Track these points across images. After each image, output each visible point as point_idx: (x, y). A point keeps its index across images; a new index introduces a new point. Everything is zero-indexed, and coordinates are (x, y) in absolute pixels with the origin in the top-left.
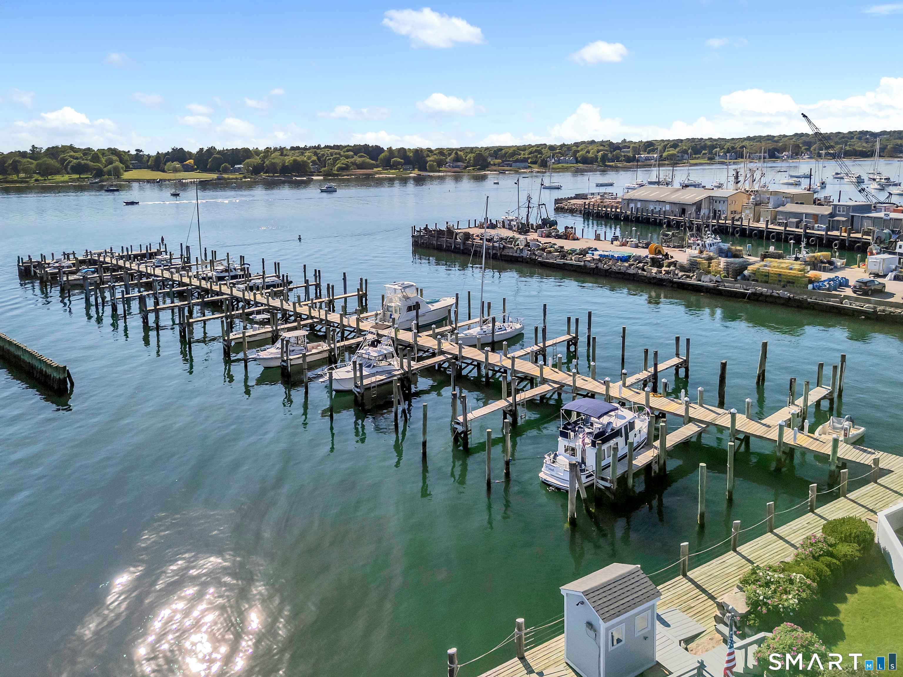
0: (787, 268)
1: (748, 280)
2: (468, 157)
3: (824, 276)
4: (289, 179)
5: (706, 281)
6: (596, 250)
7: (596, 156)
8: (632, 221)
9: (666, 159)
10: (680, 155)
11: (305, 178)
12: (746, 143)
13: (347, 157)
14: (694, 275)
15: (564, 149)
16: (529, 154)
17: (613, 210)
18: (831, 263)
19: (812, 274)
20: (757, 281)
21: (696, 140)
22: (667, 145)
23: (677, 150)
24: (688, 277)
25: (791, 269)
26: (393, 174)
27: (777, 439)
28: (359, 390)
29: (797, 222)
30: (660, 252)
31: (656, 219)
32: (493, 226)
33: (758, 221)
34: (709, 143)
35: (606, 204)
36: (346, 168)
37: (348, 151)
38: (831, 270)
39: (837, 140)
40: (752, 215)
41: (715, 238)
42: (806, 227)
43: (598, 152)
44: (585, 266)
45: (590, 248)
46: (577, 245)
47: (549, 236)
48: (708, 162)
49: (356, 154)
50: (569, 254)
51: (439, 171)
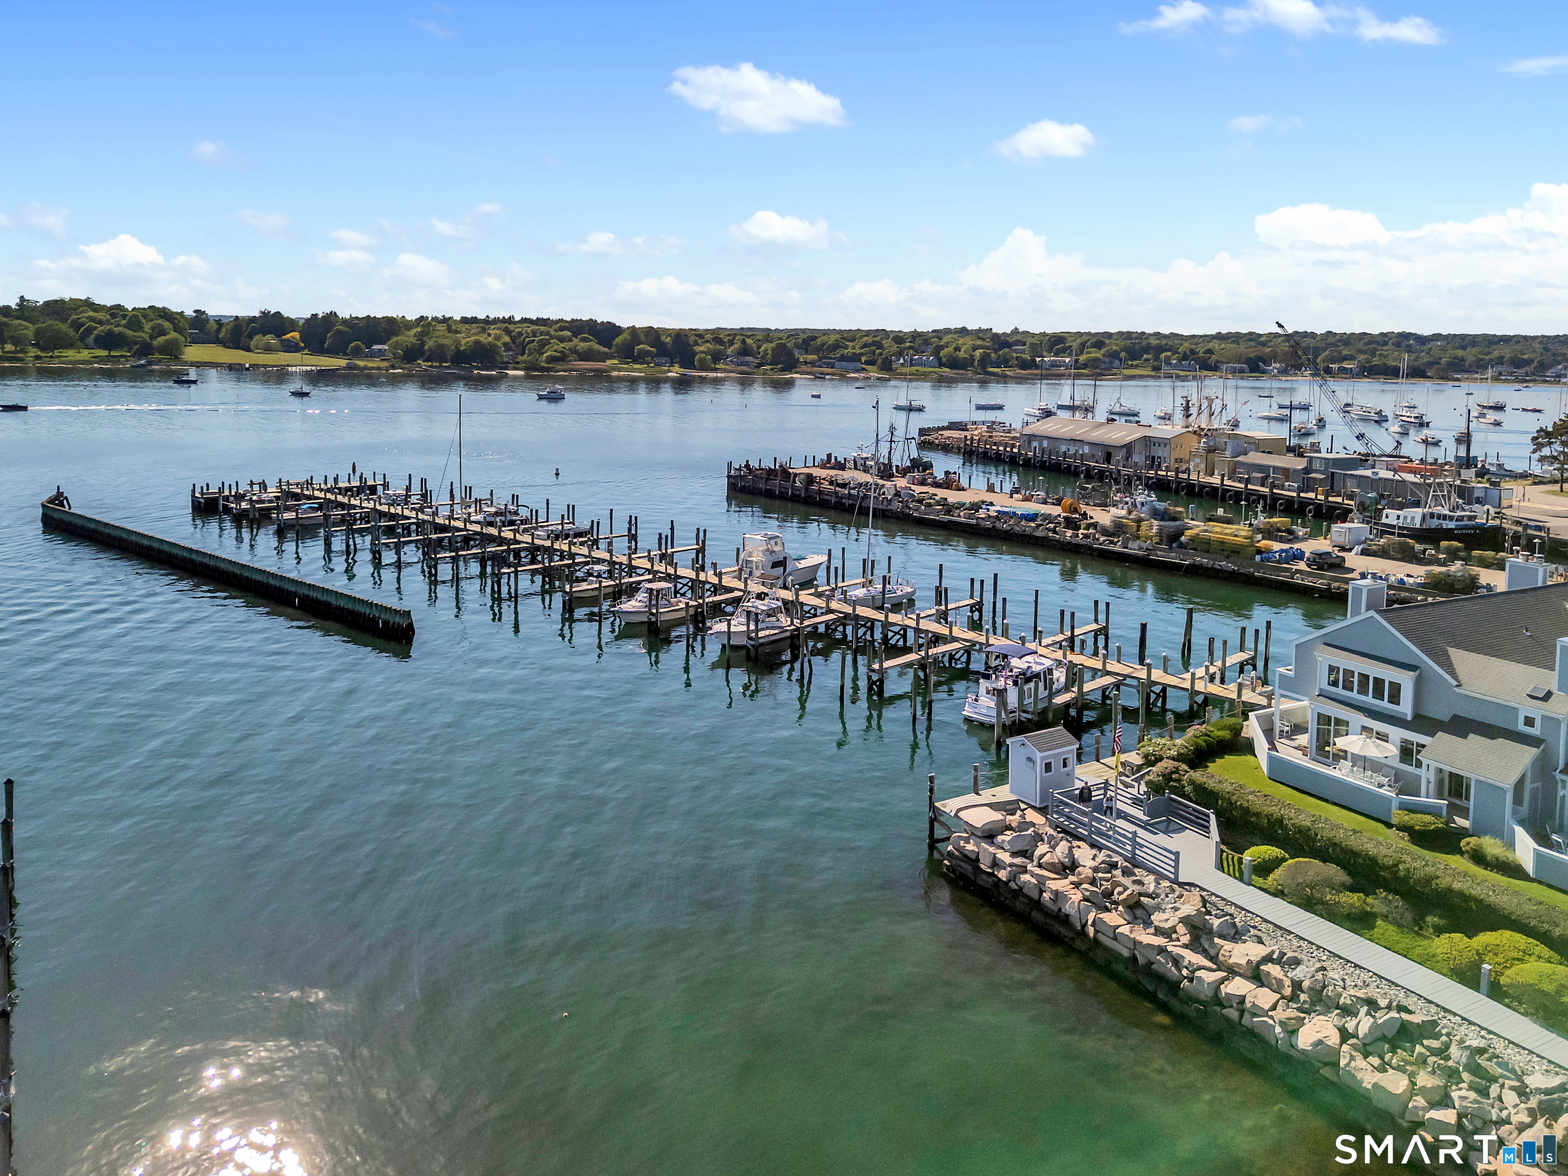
0: (1231, 535)
1: (1186, 548)
2: (763, 348)
3: (1277, 546)
4: (468, 373)
5: (1134, 548)
6: (991, 504)
7: (972, 356)
8: (1035, 467)
9: (1085, 366)
10: (1107, 360)
11: (494, 373)
12: (1215, 345)
13: (562, 340)
14: (1118, 541)
15: (919, 341)
16: (862, 348)
17: (1008, 449)
18: (1290, 532)
19: (1264, 543)
20: (1195, 549)
21: (1134, 335)
22: (1086, 342)
23: (1102, 351)
24: (1112, 542)
25: (1236, 536)
26: (639, 371)
27: (1189, 687)
28: (753, 643)
29: (1262, 478)
30: (1075, 511)
31: (1069, 466)
32: (841, 467)
33: (1212, 475)
34: (1154, 342)
35: (996, 439)
36: (561, 358)
37: (562, 329)
38: (1289, 541)
39: (1360, 345)
40: (1203, 466)
41: (1148, 496)
42: (1273, 486)
43: (975, 348)
44: (978, 525)
45: (983, 502)
46: (966, 498)
47: (923, 483)
48: (1153, 373)
49: (575, 335)
50: (956, 508)
51: (716, 370)
